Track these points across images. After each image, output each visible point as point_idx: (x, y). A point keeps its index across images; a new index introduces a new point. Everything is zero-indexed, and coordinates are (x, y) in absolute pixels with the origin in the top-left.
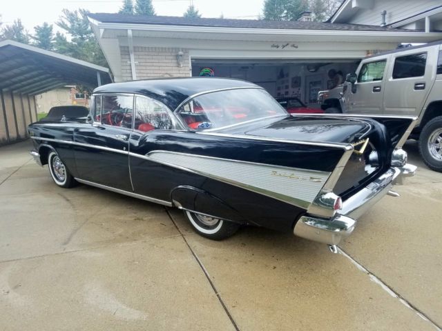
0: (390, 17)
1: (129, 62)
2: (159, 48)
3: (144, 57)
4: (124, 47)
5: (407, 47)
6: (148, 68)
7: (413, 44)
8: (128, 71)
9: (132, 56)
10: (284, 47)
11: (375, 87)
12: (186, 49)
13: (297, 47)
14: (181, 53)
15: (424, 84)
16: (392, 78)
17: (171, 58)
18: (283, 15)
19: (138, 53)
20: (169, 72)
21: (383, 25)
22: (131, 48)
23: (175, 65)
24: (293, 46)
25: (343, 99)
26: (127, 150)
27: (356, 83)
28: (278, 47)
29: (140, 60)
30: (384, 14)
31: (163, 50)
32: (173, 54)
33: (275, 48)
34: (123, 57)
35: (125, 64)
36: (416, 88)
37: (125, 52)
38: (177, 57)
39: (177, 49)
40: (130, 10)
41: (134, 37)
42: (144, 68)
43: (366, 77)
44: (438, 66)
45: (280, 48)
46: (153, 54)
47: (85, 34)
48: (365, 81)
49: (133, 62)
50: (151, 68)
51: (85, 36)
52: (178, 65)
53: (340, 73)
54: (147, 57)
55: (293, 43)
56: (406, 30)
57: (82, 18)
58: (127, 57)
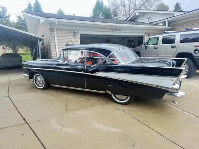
0: (151, 19)
1: (53, 35)
2: (66, 29)
3: (60, 33)
4: (51, 28)
5: (167, 33)
6: (62, 37)
7: (169, 32)
8: (54, 39)
9: (55, 32)
10: (116, 30)
11: (155, 47)
12: (78, 30)
13: (120, 31)
14: (76, 32)
15: (175, 46)
16: (162, 44)
17: (71, 33)
18: (101, 15)
19: (58, 31)
20: (70, 39)
21: (148, 23)
22: (55, 29)
23: (73, 36)
24: (119, 30)
25: (141, 52)
26: (84, 72)
27: (147, 46)
28: (113, 30)
29: (58, 34)
30: (149, 18)
31: (68, 30)
32: (72, 32)
33: (113, 31)
34: (51, 32)
35: (52, 35)
36: (172, 48)
37: (52, 30)
38: (74, 33)
39: (75, 30)
40: (31, 9)
41: (58, 24)
42: (60, 37)
43: (150, 43)
44: (180, 41)
45: (114, 31)
46: (64, 31)
47: (4, 18)
48: (149, 45)
49: (56, 35)
50: (63, 37)
51: (3, 19)
52: (75, 36)
53: (133, 41)
54: (62, 33)
55: (119, 29)
56: (159, 25)
57: (2, 11)
58: (53, 32)
